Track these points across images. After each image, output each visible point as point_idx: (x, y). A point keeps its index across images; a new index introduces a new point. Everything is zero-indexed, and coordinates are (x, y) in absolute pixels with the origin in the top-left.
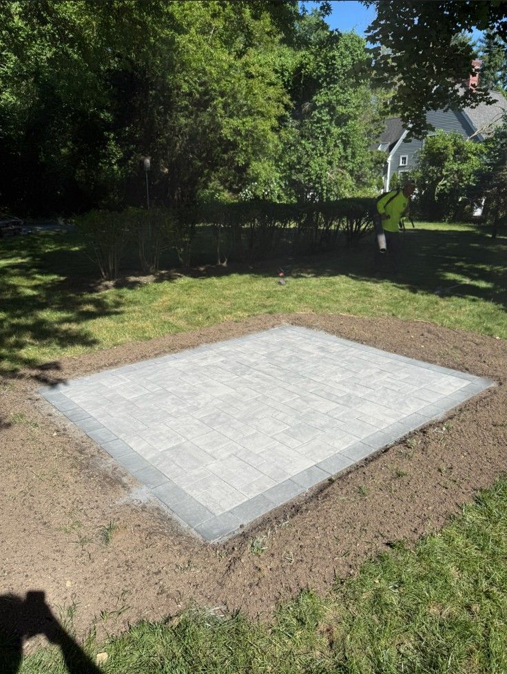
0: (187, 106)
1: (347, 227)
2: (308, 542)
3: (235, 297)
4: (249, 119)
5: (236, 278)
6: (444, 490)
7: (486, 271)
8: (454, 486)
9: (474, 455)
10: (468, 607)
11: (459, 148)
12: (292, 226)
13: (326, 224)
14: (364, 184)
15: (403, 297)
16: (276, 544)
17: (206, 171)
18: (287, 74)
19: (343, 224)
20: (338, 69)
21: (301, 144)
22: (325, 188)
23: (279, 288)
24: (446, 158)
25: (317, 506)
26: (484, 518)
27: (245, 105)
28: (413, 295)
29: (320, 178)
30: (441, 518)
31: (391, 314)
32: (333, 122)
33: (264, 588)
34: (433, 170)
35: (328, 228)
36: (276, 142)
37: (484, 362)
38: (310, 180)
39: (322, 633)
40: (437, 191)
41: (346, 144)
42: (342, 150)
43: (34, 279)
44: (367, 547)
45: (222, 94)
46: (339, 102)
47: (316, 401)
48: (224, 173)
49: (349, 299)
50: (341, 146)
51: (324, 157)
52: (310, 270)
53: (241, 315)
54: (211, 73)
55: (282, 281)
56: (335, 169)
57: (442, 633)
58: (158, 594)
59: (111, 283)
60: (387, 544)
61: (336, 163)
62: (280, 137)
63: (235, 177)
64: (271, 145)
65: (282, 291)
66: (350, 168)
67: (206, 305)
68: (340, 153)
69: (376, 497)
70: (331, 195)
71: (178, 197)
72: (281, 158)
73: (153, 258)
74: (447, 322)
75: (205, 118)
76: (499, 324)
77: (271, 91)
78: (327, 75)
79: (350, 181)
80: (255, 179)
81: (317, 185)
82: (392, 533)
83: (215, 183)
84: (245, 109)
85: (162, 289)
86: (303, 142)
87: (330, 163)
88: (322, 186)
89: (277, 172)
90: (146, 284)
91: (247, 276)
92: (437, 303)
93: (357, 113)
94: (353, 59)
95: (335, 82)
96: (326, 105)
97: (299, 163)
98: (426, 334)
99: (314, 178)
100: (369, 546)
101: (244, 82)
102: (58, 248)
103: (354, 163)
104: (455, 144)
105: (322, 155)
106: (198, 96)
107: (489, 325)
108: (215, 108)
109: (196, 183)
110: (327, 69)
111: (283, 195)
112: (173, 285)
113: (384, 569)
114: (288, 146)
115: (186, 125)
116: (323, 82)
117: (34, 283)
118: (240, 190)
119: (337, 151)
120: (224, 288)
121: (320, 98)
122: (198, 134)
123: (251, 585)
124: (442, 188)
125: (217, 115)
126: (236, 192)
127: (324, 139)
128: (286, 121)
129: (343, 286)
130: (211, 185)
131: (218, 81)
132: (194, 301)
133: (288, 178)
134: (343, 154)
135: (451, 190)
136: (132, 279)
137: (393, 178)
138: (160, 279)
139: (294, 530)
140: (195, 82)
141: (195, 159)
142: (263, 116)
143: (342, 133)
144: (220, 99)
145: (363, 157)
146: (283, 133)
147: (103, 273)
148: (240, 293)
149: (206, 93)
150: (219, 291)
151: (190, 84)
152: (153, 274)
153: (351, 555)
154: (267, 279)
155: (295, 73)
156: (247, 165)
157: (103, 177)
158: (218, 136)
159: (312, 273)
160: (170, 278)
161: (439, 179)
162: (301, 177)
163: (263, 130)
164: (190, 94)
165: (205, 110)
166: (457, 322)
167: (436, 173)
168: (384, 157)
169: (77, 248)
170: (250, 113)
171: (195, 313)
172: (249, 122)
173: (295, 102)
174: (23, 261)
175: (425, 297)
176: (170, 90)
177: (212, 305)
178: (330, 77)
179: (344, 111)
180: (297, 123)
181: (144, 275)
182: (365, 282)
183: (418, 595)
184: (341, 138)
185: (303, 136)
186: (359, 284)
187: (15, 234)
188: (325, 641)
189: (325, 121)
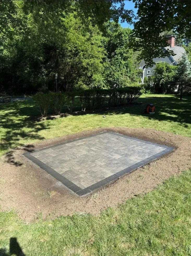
0: (70, 55)
1: (128, 97)
2: (111, 195)
3: (88, 122)
4: (92, 59)
5: (88, 116)
6: (154, 180)
7: (176, 111)
8: (157, 179)
9: (164, 170)
10: (157, 211)
11: (168, 68)
12: (108, 97)
13: (120, 96)
14: (134, 81)
15: (146, 121)
16: (101, 195)
17: (77, 78)
18: (106, 43)
19: (126, 96)
20: (124, 41)
21: (111, 67)
22: (120, 83)
23: (103, 119)
24: (163, 71)
25: (114, 186)
26: (165, 188)
27: (90, 54)
28: (150, 120)
29: (118, 79)
30: (152, 188)
31: (141, 127)
32: (122, 60)
33: (97, 207)
34: (159, 76)
35: (120, 97)
36: (102, 67)
37: (172, 142)
38: (114, 80)
39: (114, 218)
40: (160, 83)
41: (127, 67)
42: (126, 69)
43: (18, 117)
44: (128, 196)
45: (83, 51)
46: (124, 52)
47: (115, 155)
48: (84, 78)
49: (127, 122)
50: (125, 68)
51: (119, 72)
52: (114, 112)
53: (90, 128)
54: (78, 44)
55: (104, 116)
56: (124, 76)
57: (149, 217)
58: (66, 209)
59: (45, 118)
60: (135, 195)
61: (124, 74)
62: (103, 65)
63: (87, 80)
64: (100, 68)
65: (104, 120)
66: (129, 75)
67: (78, 125)
68: (125, 70)
69: (132, 183)
70: (122, 85)
71: (67, 87)
72: (104, 73)
73: (59, 109)
74: (160, 129)
75: (77, 59)
76: (178, 130)
77: (100, 49)
78: (120, 43)
79: (129, 80)
80: (95, 80)
81: (117, 82)
82: (136, 192)
83: (81, 82)
84: (91, 56)
85: (62, 120)
86: (112, 66)
87: (122, 74)
88: (119, 82)
89: (103, 77)
90: (57, 118)
91: (92, 115)
92: (157, 123)
93: (131, 56)
94: (129, 37)
95: (123, 45)
96: (119, 53)
97: (110, 74)
98: (153, 133)
99: (116, 79)
100: (129, 196)
101: (90, 46)
102: (25, 106)
103: (130, 74)
104: (166, 66)
105: (119, 71)
106: (74, 52)
107: (175, 130)
108: (80, 56)
109: (74, 82)
110: (120, 41)
111: (105, 85)
112: (66, 118)
113: (133, 202)
114: (106, 68)
115: (70, 62)
116: (118, 45)
117: (18, 118)
118: (90, 84)
119: (124, 69)
120: (84, 119)
121: (117, 51)
122: (74, 65)
123: (93, 207)
124: (162, 82)
125: (81, 58)
126: (88, 85)
127: (119, 65)
128: (106, 59)
129: (125, 118)
130: (79, 83)
131: (81, 46)
132: (74, 124)
133: (107, 79)
134: (126, 71)
135: (166, 83)
136: (52, 116)
137: (145, 79)
138: (62, 116)
139: (106, 192)
140: (73, 47)
141: (73, 74)
142: (97, 58)
143: (126, 63)
144: (82, 52)
145: (134, 71)
146: (104, 64)
147: (42, 115)
148: (90, 121)
149: (77, 50)
150: (82, 120)
151: (71, 47)
152: (59, 114)
153: (123, 198)
154: (99, 115)
155: (108, 42)
156: (92, 75)
157: (40, 80)
158: (81, 65)
159: (115, 113)
160: (65, 116)
161: (161, 79)
162: (111, 79)
163: (97, 63)
164: (71, 51)
165: (76, 56)
166: (164, 129)
167: (160, 77)
168: (141, 71)
169: (32, 106)
170: (92, 57)
171: (74, 128)
172: (92, 61)
173: (108, 52)
174: (13, 111)
175: (154, 121)
176: (64, 50)
177: (80, 125)
178: (121, 43)
179: (126, 55)
180: (109, 60)
181: (56, 115)
182: (133, 116)
183: (142, 208)
184: (126, 65)
185: (111, 65)
186: (131, 117)
187: (9, 101)
188: (115, 220)
189: (119, 59)
